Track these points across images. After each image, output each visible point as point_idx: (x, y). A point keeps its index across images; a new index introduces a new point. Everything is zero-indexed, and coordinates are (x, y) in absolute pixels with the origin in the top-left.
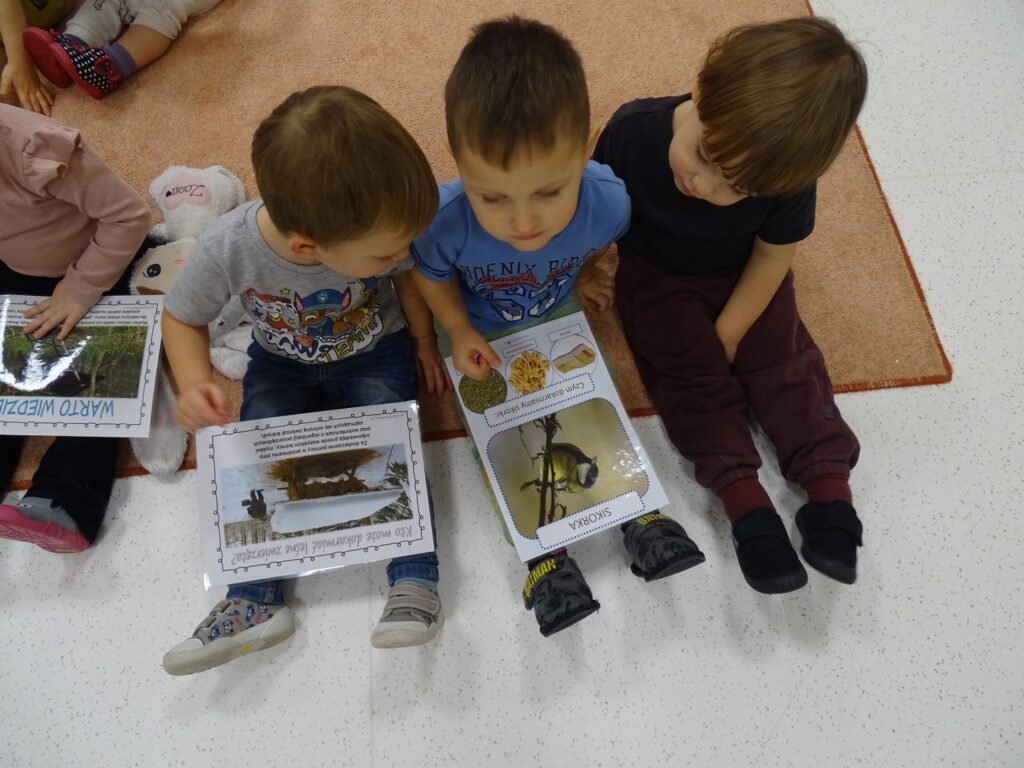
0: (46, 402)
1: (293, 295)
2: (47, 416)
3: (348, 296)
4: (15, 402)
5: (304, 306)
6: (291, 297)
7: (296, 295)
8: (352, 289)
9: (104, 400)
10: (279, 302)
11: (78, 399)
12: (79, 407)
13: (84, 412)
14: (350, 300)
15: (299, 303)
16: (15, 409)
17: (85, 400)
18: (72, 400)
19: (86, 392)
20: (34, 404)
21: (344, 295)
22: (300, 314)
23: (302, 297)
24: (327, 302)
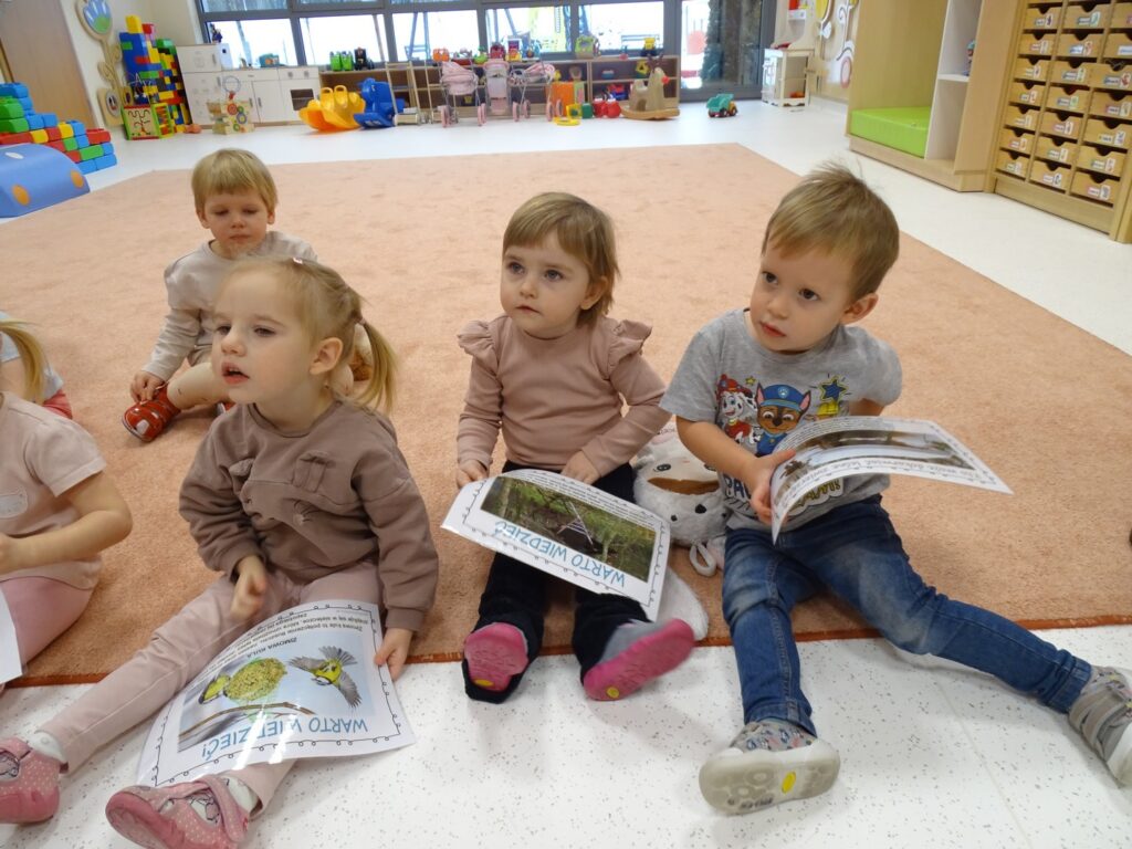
0: (559, 548)
1: (755, 387)
2: (558, 559)
3: (807, 399)
4: (528, 535)
5: (765, 399)
6: (753, 390)
7: (759, 386)
8: (812, 393)
9: (616, 570)
10: (742, 395)
11: (591, 559)
12: (591, 566)
13: (596, 571)
14: (809, 403)
15: (760, 395)
16: (527, 540)
17: (598, 563)
18: (585, 557)
19: (599, 556)
20: (547, 545)
21: (804, 396)
22: (759, 407)
23: (764, 387)
24: (788, 399)
